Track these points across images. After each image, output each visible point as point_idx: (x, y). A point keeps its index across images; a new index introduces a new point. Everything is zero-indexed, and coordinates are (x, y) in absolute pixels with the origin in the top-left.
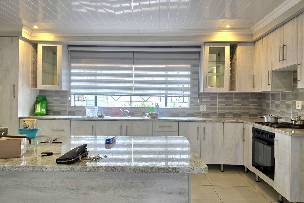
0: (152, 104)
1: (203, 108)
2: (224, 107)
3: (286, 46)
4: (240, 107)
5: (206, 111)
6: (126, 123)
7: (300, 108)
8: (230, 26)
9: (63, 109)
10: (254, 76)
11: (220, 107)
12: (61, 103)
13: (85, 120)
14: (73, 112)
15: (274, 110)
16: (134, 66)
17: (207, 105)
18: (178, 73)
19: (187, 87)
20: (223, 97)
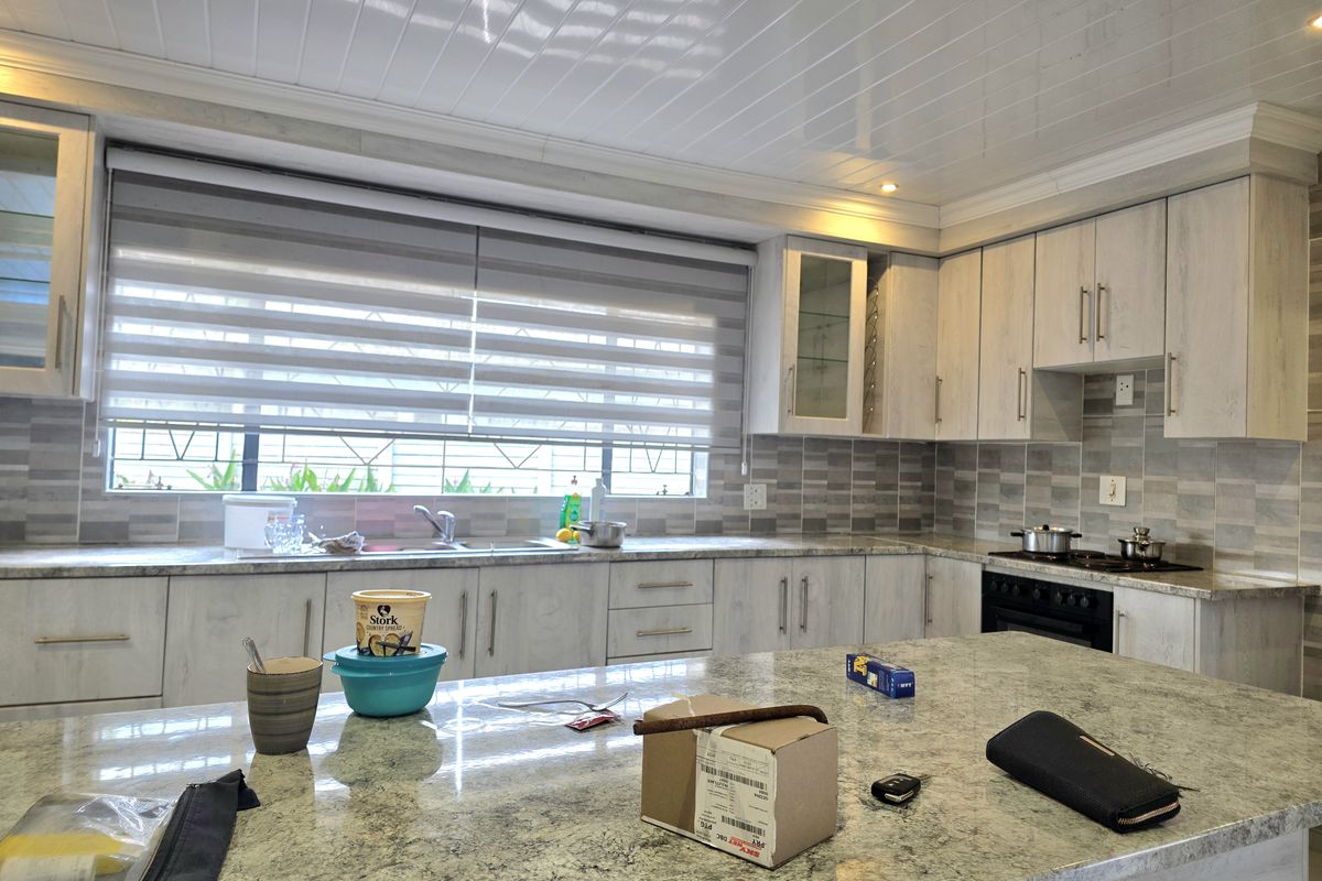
0: (574, 482)
1: (756, 498)
2: (825, 492)
3: (1107, 291)
4: (874, 492)
5: (764, 507)
6: (489, 580)
7: (1120, 500)
8: (897, 186)
9: (44, 508)
10: (939, 380)
11: (811, 495)
12: (32, 474)
13: (265, 570)
14: (119, 524)
15: (996, 507)
16: (476, 297)
17: (769, 485)
18: (658, 348)
19: (691, 407)
20: (820, 454)
